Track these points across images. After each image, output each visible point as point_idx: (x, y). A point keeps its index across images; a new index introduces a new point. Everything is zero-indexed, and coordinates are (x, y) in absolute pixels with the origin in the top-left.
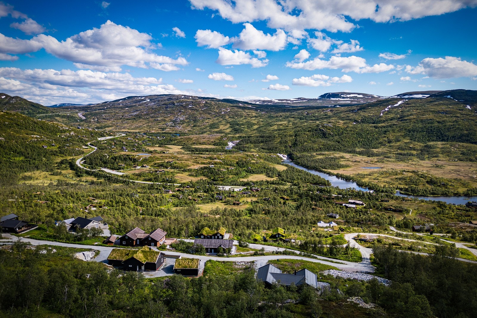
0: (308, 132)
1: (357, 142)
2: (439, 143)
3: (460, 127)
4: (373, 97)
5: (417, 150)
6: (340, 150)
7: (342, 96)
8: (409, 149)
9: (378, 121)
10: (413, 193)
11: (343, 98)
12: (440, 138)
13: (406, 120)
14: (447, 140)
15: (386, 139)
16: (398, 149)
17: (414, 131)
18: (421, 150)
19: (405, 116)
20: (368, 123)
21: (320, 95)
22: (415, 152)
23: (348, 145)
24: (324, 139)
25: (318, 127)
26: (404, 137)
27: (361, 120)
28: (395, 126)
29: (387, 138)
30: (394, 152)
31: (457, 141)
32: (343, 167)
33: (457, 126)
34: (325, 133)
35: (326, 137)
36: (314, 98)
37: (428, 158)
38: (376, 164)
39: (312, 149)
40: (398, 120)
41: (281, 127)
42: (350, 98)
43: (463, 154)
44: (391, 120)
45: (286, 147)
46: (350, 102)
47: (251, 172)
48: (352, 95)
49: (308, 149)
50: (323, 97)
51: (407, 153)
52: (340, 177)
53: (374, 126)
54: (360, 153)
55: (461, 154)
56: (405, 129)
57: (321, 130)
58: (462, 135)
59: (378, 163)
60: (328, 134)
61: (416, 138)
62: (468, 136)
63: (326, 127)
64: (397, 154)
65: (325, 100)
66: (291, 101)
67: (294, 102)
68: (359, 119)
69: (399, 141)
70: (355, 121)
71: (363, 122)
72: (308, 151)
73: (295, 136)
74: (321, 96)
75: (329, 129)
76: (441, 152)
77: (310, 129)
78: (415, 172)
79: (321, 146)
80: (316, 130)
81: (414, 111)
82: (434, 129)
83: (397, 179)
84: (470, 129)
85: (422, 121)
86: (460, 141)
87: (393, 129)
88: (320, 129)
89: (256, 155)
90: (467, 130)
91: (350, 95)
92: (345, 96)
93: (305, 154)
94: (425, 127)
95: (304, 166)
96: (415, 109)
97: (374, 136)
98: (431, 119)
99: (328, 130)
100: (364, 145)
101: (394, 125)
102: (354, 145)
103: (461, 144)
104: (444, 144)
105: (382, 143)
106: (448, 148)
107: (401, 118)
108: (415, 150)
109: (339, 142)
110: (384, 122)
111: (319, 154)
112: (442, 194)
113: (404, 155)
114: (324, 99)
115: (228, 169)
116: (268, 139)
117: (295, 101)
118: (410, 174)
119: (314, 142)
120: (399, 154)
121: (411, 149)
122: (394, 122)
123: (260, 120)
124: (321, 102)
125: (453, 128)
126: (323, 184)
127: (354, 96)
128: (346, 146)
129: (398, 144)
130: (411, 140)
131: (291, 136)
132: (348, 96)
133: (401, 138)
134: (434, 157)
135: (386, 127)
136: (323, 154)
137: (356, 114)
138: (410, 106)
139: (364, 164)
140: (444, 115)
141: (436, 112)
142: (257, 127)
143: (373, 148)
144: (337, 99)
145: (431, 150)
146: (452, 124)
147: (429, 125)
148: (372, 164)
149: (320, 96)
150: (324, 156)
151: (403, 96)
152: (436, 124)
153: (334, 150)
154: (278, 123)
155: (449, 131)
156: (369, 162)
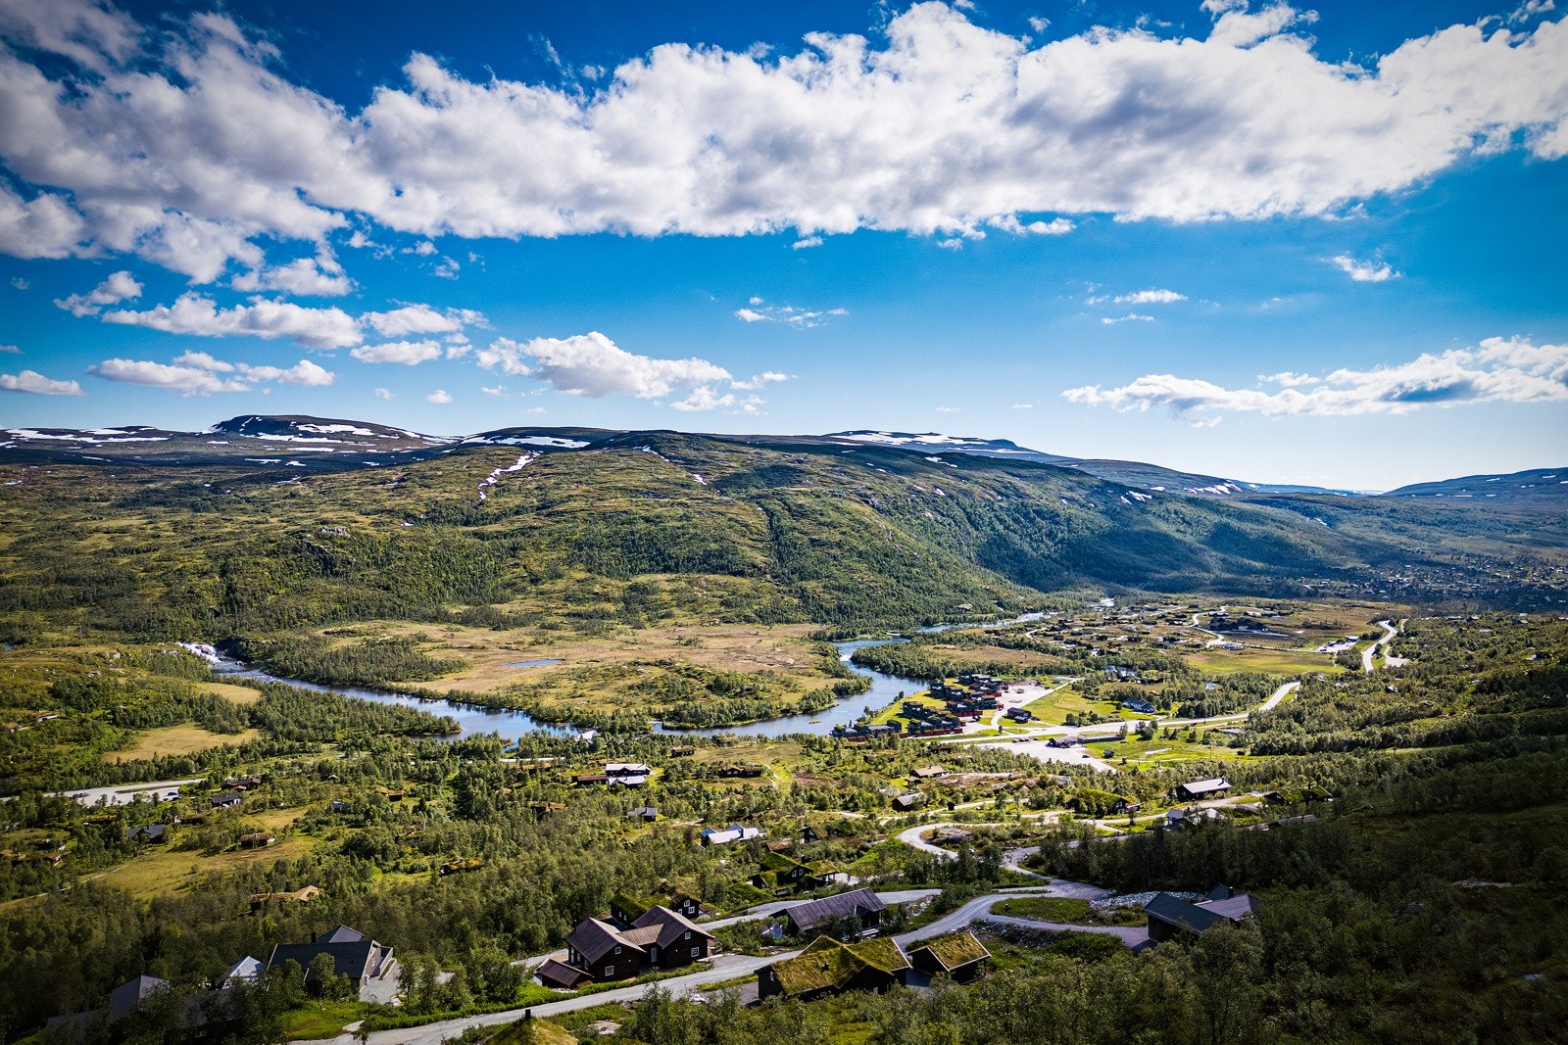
0: (267, 556)
1: (441, 584)
2: (660, 577)
3: (699, 532)
4: (403, 437)
5: (615, 601)
6: (397, 614)
7: (301, 428)
8: (593, 599)
9: (479, 516)
10: (697, 724)
11: (306, 434)
12: (658, 564)
13: (562, 513)
14: (675, 569)
15: (520, 571)
16: (566, 600)
17: (591, 546)
18: (624, 600)
19: (552, 503)
20: (449, 522)
21: (219, 422)
22: (610, 607)
23: (418, 597)
24: (331, 579)
25: (301, 537)
26: (570, 563)
27: (427, 513)
28: (536, 532)
29: (525, 567)
30: (560, 611)
31: (699, 572)
32: (450, 670)
33: (691, 531)
34: (331, 558)
35: (337, 574)
36: (196, 430)
37: (649, 620)
38: (535, 651)
39: (304, 616)
40: (539, 514)
41: (129, 539)
42: (328, 435)
43: (726, 603)
44: (517, 513)
45: (199, 614)
46: (331, 450)
47: (133, 723)
48: (334, 428)
49: (290, 617)
50: (230, 427)
51: (595, 611)
52: (463, 702)
53: (475, 534)
54: (466, 621)
55: (722, 604)
56: (567, 541)
57: (313, 548)
58: (708, 555)
59: (537, 647)
60: (342, 561)
61: (601, 565)
62: (721, 557)
63: (330, 538)
64: (569, 615)
65: (239, 439)
66: (96, 437)
67: (112, 440)
68: (420, 511)
69: (560, 576)
70: (408, 517)
71: (433, 520)
72: (291, 625)
73: (223, 573)
74: (223, 424)
75: (342, 546)
76: (674, 603)
77: (271, 546)
78: (665, 664)
79: (333, 606)
80: (295, 550)
81: (573, 487)
82: (640, 539)
83: (631, 688)
84: (722, 538)
85: (604, 517)
86: (706, 571)
87: (531, 540)
88: (309, 545)
89: (112, 654)
90: (716, 541)
91: (327, 428)
92: (310, 430)
93: (285, 634)
94: (616, 533)
95: (313, 677)
96: (573, 483)
97: (483, 562)
98: (626, 512)
99: (339, 550)
100: (463, 592)
101: (531, 528)
102: (436, 596)
103: (712, 577)
104: (674, 580)
105: (514, 584)
106: (683, 590)
107: (545, 508)
108: (608, 600)
109: (387, 588)
110: (497, 519)
111: (339, 633)
112: (759, 717)
113: (589, 616)
114: (233, 434)
115: (32, 720)
116: (105, 588)
117: (114, 436)
118: (658, 672)
119: (302, 591)
120: (574, 615)
121: (598, 597)
122: (529, 519)
123: (11, 511)
124: (224, 446)
125: (684, 534)
126: (436, 731)
127: (343, 432)
128: (412, 601)
129: (560, 584)
130: (590, 571)
131: (205, 573)
132: (323, 429)
133: (563, 568)
134: (662, 617)
135: (512, 536)
136: (353, 632)
137: (402, 494)
138: (555, 471)
139: (503, 655)
140: (651, 501)
141: (631, 491)
142: (13, 540)
143: (493, 602)
144: (285, 438)
145: (649, 597)
146: (679, 524)
147: (625, 529)
148: (525, 651)
149: (219, 426)
150: (358, 638)
151: (502, 439)
152: (641, 526)
153: (382, 616)
154: (106, 524)
155: (676, 544)
156: (514, 646)
